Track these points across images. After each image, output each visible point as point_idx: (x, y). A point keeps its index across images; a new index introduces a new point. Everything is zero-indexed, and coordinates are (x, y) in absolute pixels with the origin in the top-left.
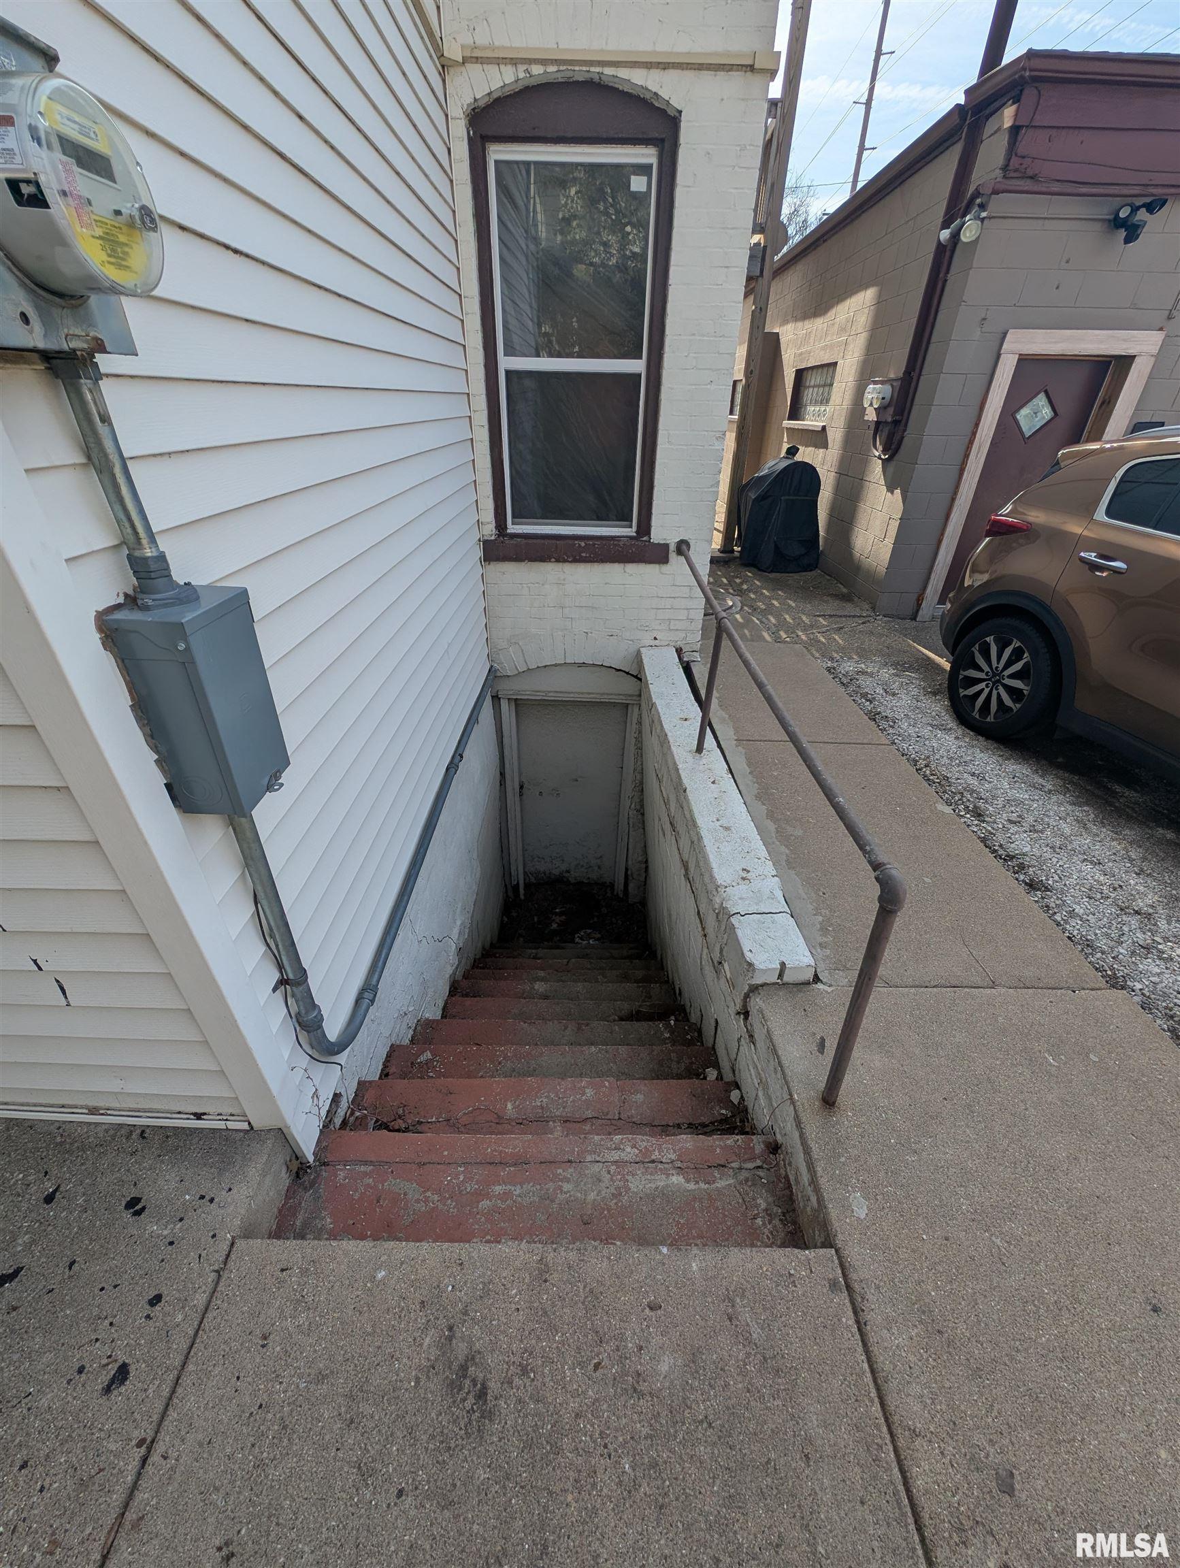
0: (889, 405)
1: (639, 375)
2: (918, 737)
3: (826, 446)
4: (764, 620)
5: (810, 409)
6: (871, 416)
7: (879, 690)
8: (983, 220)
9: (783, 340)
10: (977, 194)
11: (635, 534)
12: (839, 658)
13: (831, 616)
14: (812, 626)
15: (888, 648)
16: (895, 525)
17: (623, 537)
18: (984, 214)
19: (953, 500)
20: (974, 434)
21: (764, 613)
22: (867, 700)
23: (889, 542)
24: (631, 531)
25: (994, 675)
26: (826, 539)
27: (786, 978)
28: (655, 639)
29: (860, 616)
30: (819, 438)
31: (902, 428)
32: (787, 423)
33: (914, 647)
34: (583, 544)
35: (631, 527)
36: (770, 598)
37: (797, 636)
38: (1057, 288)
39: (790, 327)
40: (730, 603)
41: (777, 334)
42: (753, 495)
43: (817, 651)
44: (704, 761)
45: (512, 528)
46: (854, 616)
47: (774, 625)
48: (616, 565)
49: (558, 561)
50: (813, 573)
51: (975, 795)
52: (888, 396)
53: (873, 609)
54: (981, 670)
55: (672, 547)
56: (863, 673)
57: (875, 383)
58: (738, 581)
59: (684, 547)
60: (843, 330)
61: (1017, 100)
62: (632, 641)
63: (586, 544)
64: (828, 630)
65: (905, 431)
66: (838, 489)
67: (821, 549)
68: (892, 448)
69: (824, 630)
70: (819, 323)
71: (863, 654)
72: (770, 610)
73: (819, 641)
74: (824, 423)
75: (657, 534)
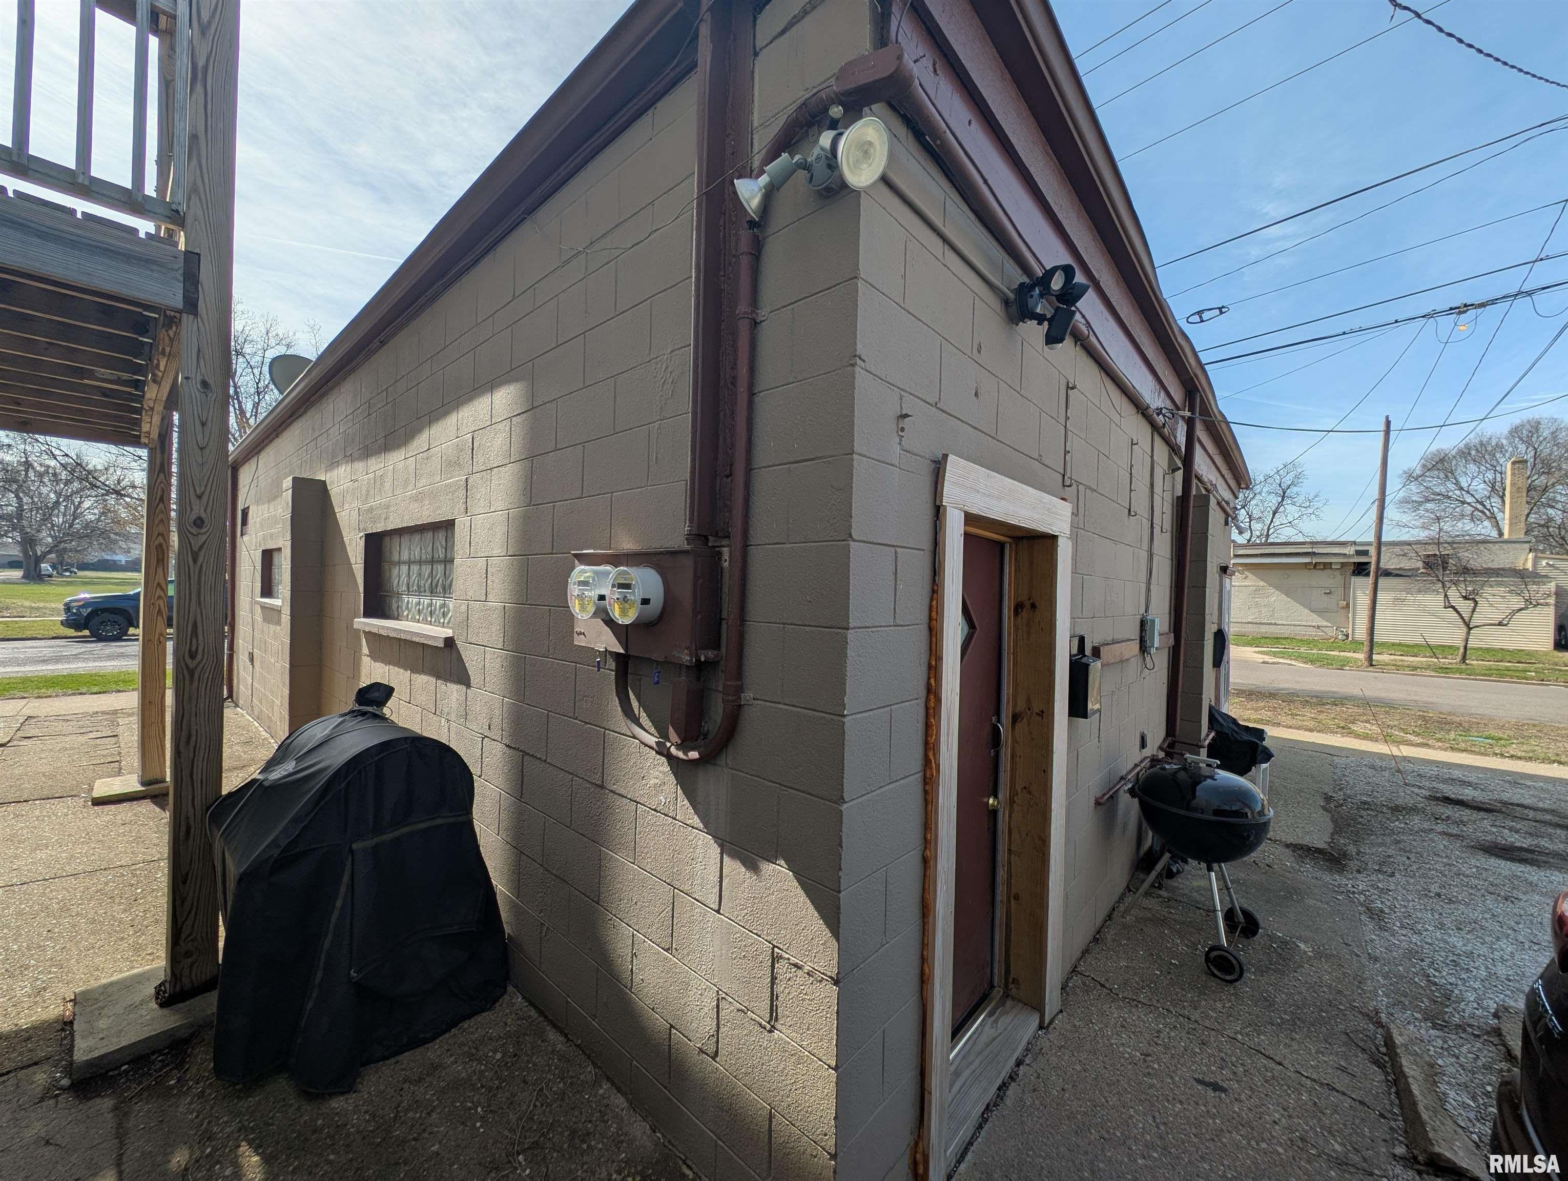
0: (661, 618)
3: (463, 679)
5: (410, 601)
6: (595, 641)
9: (334, 491)
26: (515, 909)
30: (436, 659)
32: (363, 623)
38: (976, 395)
41: (321, 482)
67: (507, 929)
74: (449, 633)
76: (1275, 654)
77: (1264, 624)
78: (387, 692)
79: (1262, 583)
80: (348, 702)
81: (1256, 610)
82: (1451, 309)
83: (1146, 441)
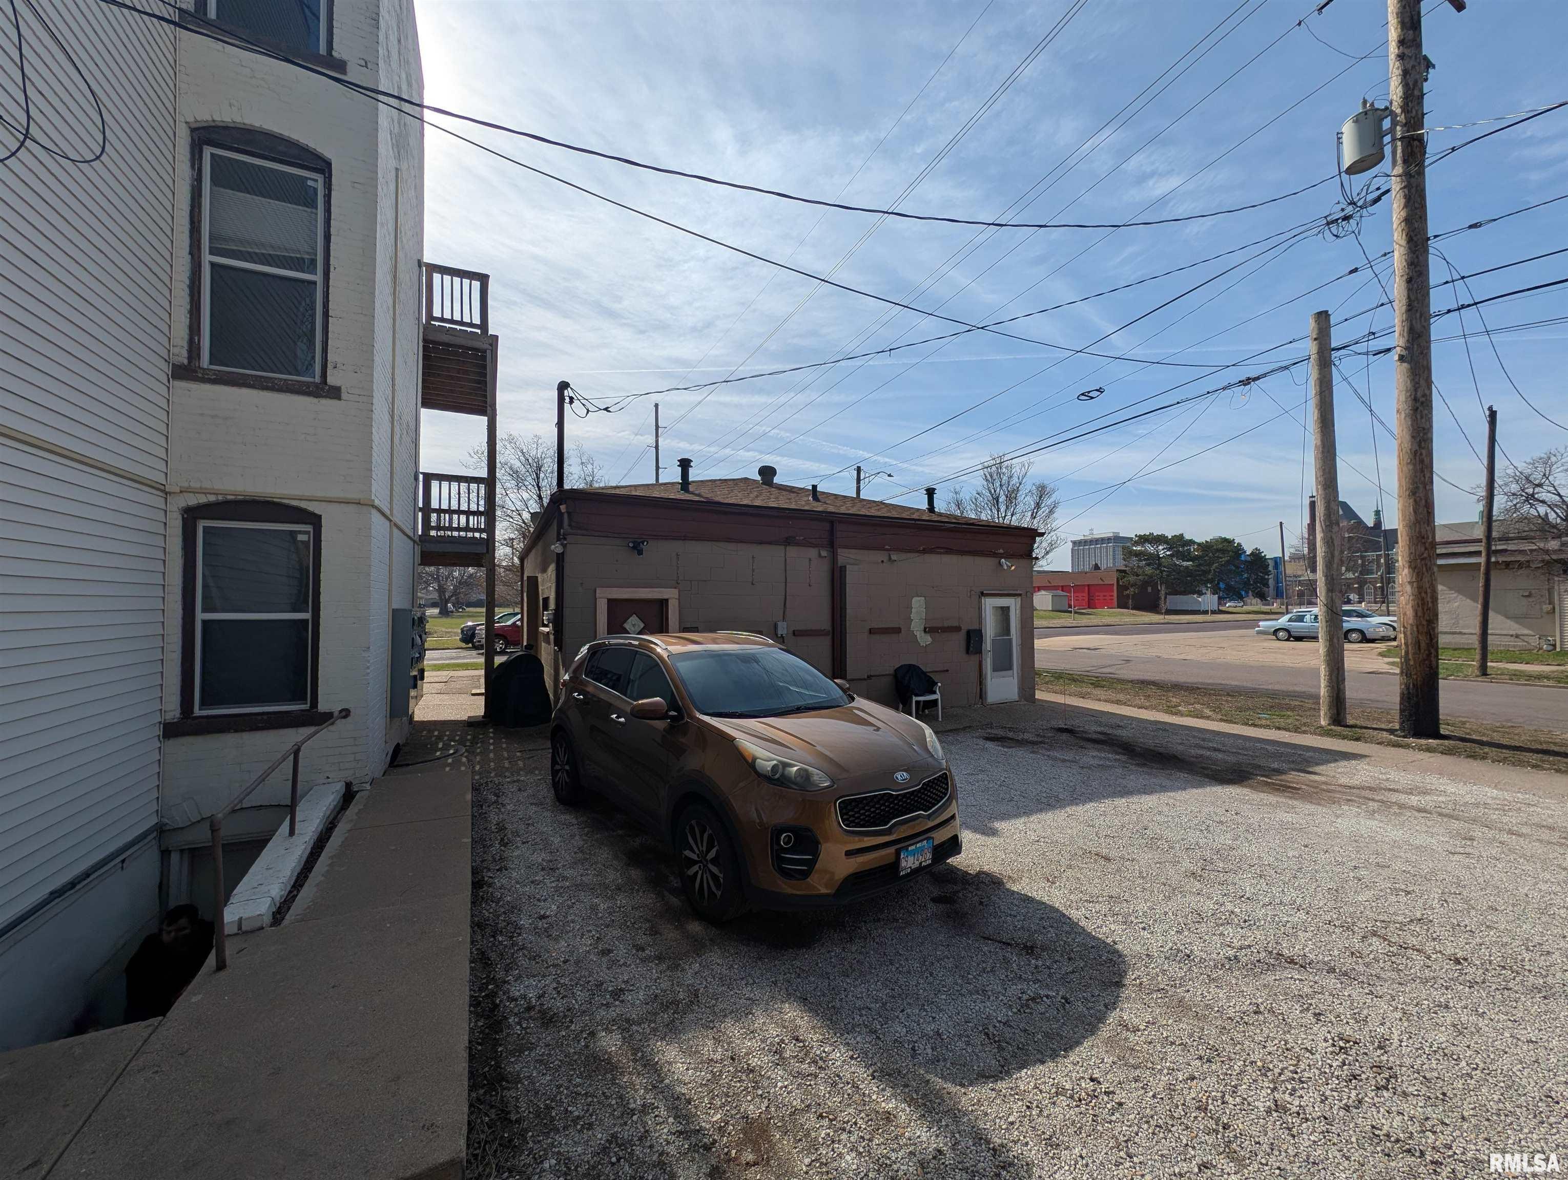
1: (307, 621)
2: (513, 811)
7: (514, 789)
12: (510, 775)
13: (530, 750)
14: (506, 759)
17: (298, 710)
18: (565, 542)
20: (595, 637)
22: (496, 796)
24: (307, 706)
27: (244, 928)
28: (328, 778)
31: (560, 634)
32: (540, 629)
34: (260, 718)
35: (307, 703)
36: (491, 744)
39: (540, 574)
40: (452, 752)
41: (537, 577)
45: (197, 712)
47: (477, 761)
54: (559, 764)
55: (336, 714)
56: (516, 781)
59: (345, 713)
60: (550, 580)
61: (565, 503)
63: (263, 718)
68: (559, 644)
70: (545, 575)
73: (504, 767)
75: (322, 707)
82: (1240, 382)
83: (777, 552)
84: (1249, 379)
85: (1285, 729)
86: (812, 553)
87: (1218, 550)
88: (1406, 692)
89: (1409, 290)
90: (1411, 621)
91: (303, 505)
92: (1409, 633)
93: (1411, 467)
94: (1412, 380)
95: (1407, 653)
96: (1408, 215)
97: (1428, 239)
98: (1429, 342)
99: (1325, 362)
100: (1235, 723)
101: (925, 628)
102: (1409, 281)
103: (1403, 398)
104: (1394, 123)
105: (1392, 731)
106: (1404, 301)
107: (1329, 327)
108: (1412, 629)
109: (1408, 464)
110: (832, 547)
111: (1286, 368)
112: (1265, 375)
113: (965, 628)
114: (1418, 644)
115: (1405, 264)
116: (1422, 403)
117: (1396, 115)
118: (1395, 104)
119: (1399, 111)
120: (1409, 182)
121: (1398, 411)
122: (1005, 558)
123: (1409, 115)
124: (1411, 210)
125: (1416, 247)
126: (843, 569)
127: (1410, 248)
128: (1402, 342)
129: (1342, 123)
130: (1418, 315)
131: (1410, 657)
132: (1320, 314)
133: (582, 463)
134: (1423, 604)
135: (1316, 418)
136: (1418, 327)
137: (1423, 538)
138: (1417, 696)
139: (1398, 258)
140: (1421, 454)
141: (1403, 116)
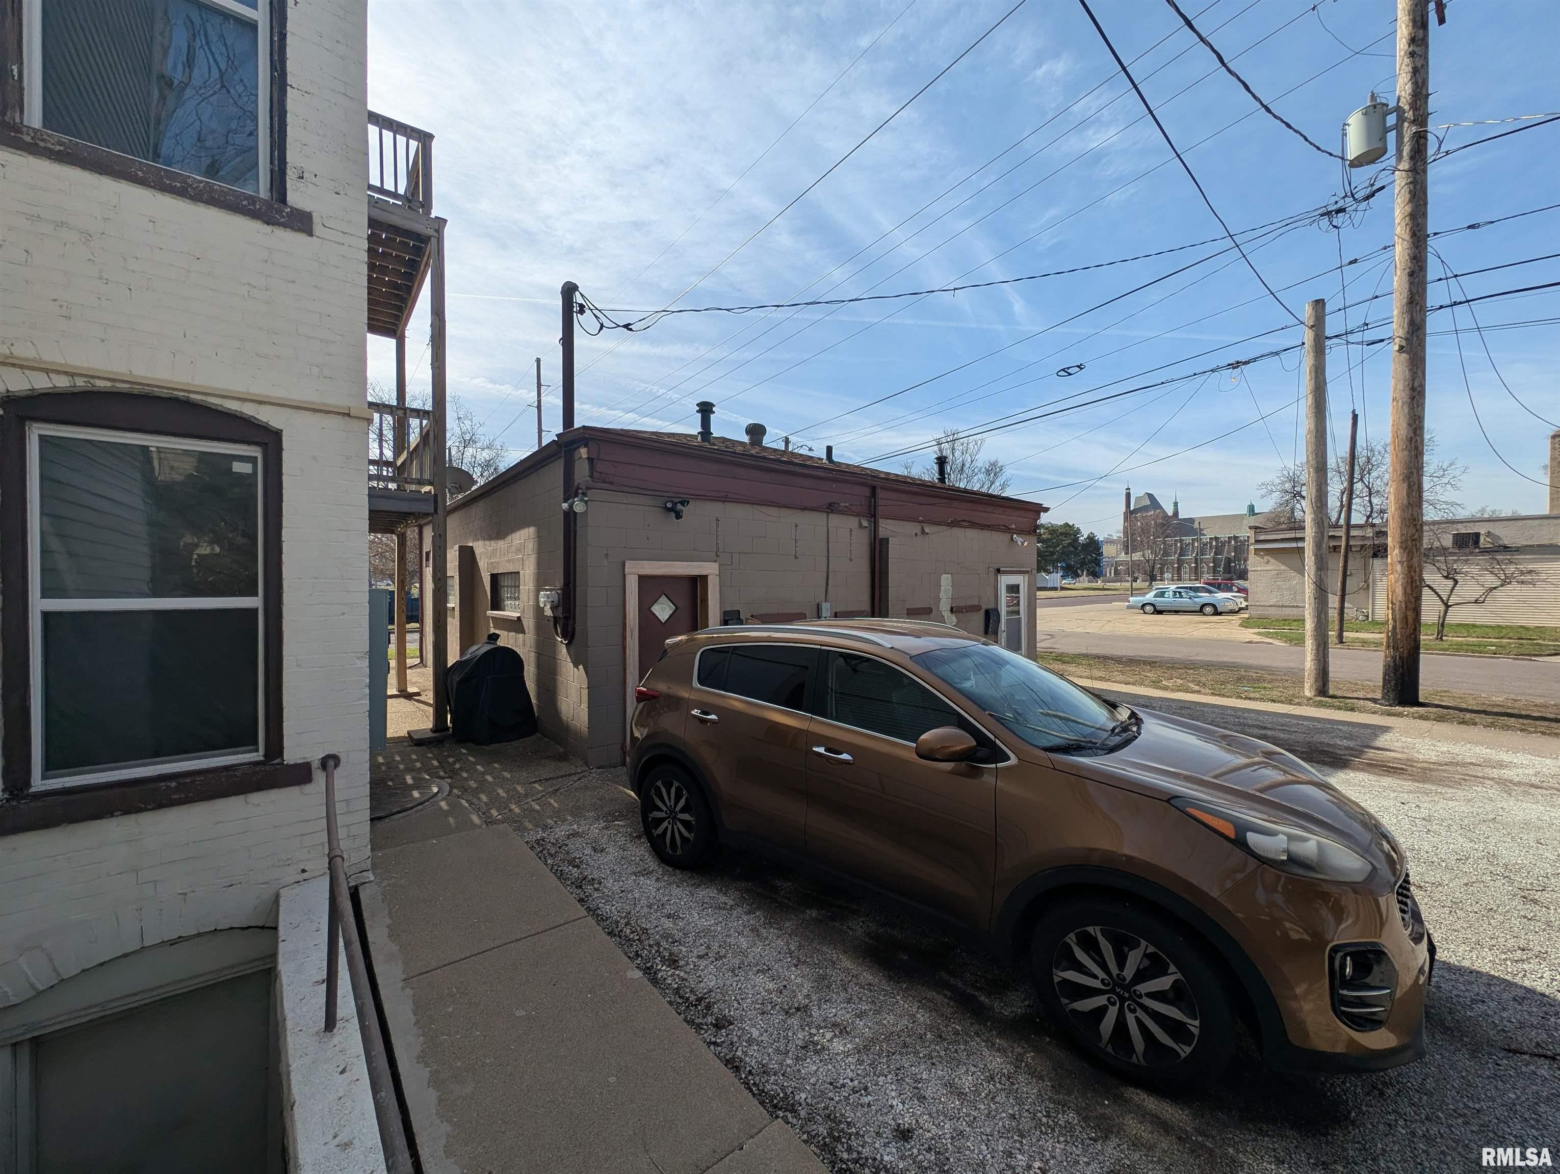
0: (558, 606)
1: (257, 610)
2: (622, 891)
3: (523, 632)
4: (475, 801)
5: (508, 602)
6: (548, 612)
7: (589, 851)
8: (586, 502)
9: (477, 552)
10: (578, 488)
11: (262, 758)
12: (553, 823)
13: (547, 780)
14: (526, 796)
15: (601, 800)
16: (585, 692)
17: (244, 764)
18: (586, 499)
19: (625, 669)
20: (624, 624)
21: (476, 792)
22: (574, 867)
23: (585, 706)
24: (258, 756)
25: (671, 812)
28: (304, 871)
29: (576, 773)
30: (516, 625)
31: (572, 622)
32: (490, 613)
33: (625, 793)
34: (173, 784)
35: (257, 751)
36: (483, 774)
37: (510, 810)
38: (647, 539)
39: (480, 543)
40: (435, 790)
41: (472, 547)
42: (457, 678)
43: (530, 822)
44: (335, 1040)
45: (39, 783)
46: (570, 775)
47: (485, 804)
48: (233, 800)
49: (127, 812)
50: (533, 737)
51: (670, 940)
52: (556, 599)
53: (586, 763)
54: (661, 810)
55: (316, 764)
56: (575, 834)
57: (547, 590)
58: (451, 760)
59: (331, 763)
60: (518, 550)
61: (586, 446)
62: (267, 883)
63: (179, 784)
64: (543, 796)
65: (575, 623)
66: (539, 665)
67: (536, 715)
68: (569, 635)
69: (539, 796)
70: (501, 544)
71: (577, 812)
72: (483, 786)
73: (533, 810)
74: (519, 615)
75: (292, 754)
76: (1267, 635)
77: (1286, 606)
78: (498, 636)
79: (1283, 567)
80: (485, 638)
81: (1278, 593)
82: (1229, 365)
83: (817, 520)
84: (1238, 362)
85: (1279, 702)
86: (853, 522)
87: (1062, 534)
88: (1392, 664)
89: (1411, 284)
90: (1400, 598)
91: (248, 410)
92: (1397, 609)
93: (1406, 453)
94: (1411, 370)
95: (1394, 628)
96: (1412, 211)
97: (1428, 236)
98: (1425, 335)
99: (1319, 350)
100: (1228, 697)
101: (952, 608)
102: (1411, 274)
103: (1400, 386)
104: (1401, 119)
105: (1374, 701)
106: (1406, 293)
107: (1324, 315)
108: (1400, 606)
109: (1403, 450)
110: (874, 516)
111: (1277, 353)
112: (1255, 360)
113: (984, 608)
114: (1405, 618)
115: (1407, 257)
116: (1419, 392)
117: (1404, 112)
118: (1402, 100)
119: (1407, 107)
120: (1414, 178)
121: (1394, 400)
122: (1017, 534)
123: (1417, 113)
124: (1417, 206)
125: (1419, 242)
126: (885, 542)
127: (1413, 243)
128: (1401, 332)
129: (1349, 114)
130: (1418, 308)
131: (1398, 630)
132: (1317, 302)
133: (459, 418)
134: (1412, 582)
135: (1309, 403)
136: (1418, 320)
137: (1415, 520)
138: (1403, 667)
139: (1401, 251)
140: (1416, 441)
141: (1411, 113)
